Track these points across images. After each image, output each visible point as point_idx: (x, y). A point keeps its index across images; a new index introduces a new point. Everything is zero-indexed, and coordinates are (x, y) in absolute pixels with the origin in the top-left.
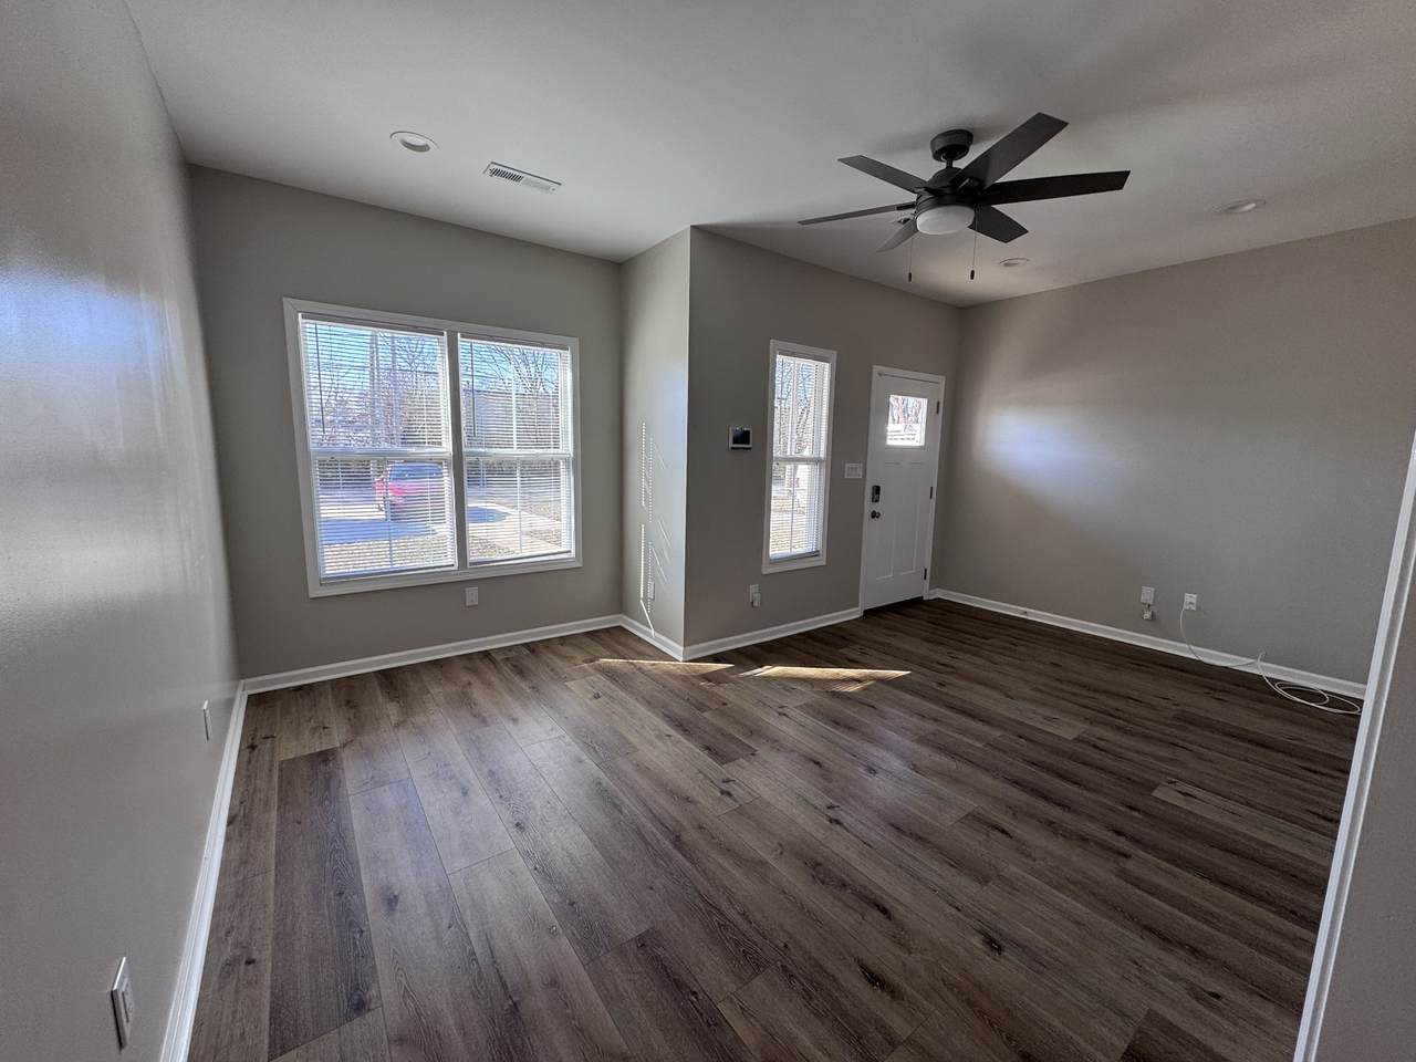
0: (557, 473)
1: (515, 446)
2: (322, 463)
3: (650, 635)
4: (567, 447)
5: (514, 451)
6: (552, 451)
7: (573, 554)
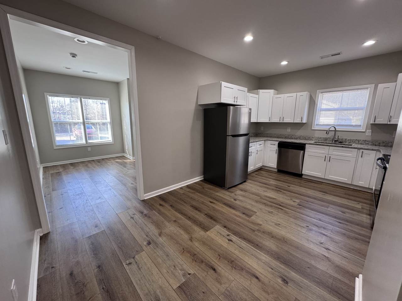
0: (107, 125)
1: (97, 119)
2: (55, 124)
3: (128, 156)
4: (109, 120)
5: (97, 121)
6: (105, 121)
7: (112, 141)
